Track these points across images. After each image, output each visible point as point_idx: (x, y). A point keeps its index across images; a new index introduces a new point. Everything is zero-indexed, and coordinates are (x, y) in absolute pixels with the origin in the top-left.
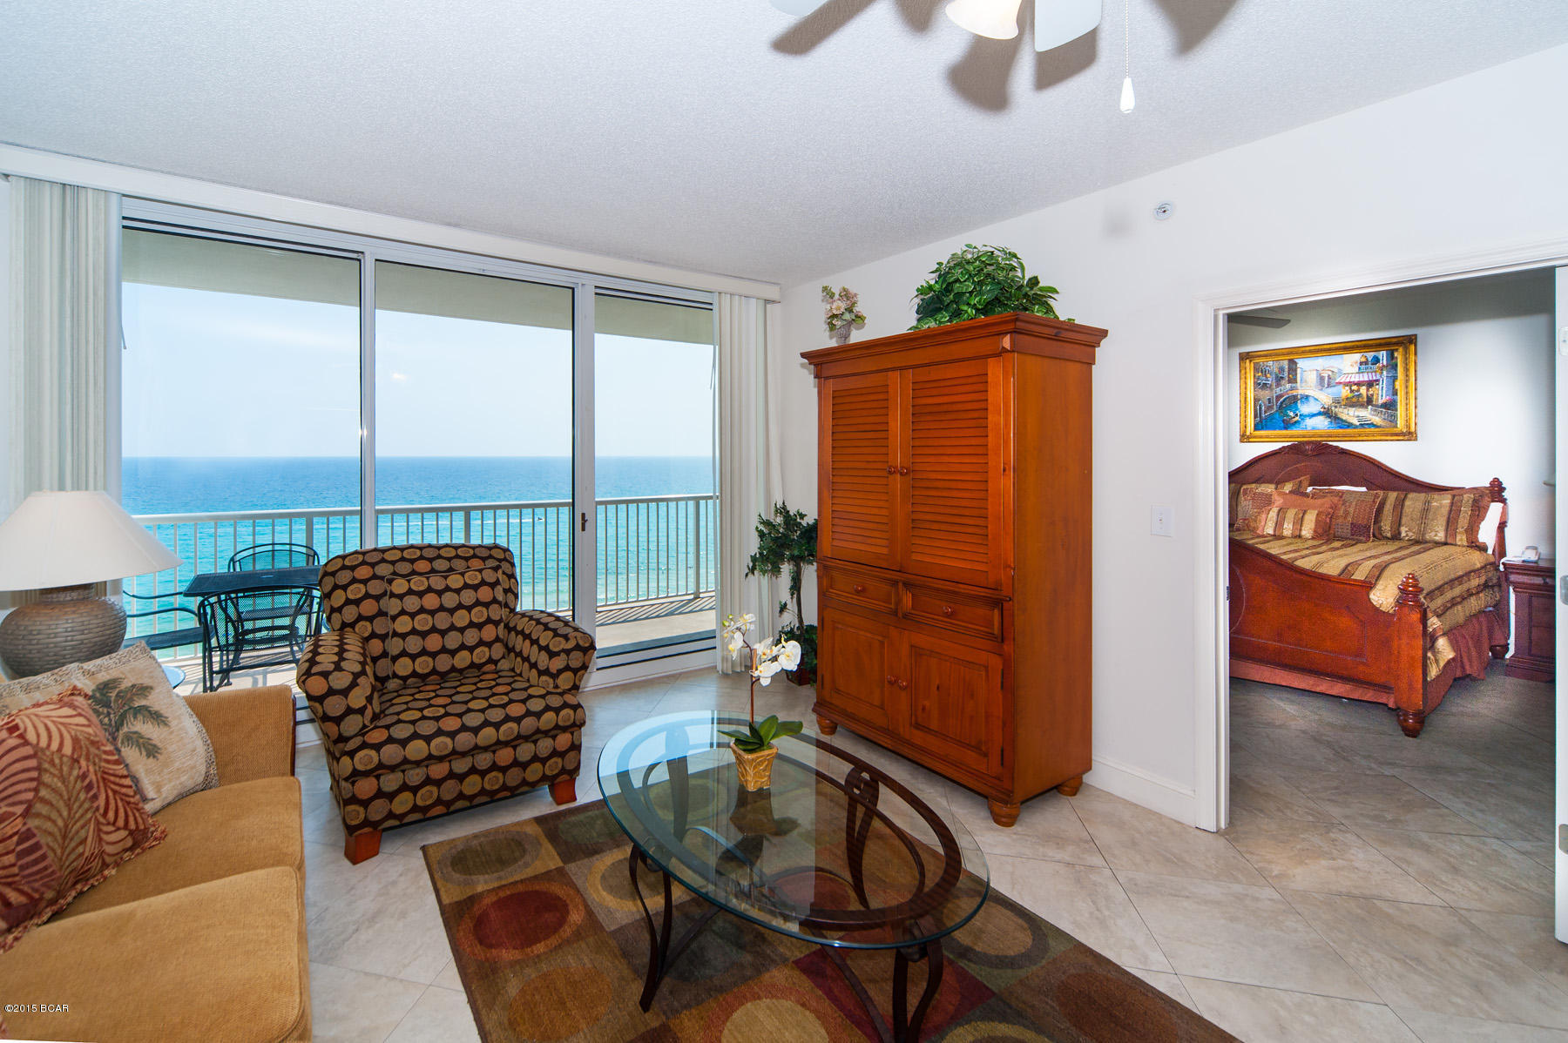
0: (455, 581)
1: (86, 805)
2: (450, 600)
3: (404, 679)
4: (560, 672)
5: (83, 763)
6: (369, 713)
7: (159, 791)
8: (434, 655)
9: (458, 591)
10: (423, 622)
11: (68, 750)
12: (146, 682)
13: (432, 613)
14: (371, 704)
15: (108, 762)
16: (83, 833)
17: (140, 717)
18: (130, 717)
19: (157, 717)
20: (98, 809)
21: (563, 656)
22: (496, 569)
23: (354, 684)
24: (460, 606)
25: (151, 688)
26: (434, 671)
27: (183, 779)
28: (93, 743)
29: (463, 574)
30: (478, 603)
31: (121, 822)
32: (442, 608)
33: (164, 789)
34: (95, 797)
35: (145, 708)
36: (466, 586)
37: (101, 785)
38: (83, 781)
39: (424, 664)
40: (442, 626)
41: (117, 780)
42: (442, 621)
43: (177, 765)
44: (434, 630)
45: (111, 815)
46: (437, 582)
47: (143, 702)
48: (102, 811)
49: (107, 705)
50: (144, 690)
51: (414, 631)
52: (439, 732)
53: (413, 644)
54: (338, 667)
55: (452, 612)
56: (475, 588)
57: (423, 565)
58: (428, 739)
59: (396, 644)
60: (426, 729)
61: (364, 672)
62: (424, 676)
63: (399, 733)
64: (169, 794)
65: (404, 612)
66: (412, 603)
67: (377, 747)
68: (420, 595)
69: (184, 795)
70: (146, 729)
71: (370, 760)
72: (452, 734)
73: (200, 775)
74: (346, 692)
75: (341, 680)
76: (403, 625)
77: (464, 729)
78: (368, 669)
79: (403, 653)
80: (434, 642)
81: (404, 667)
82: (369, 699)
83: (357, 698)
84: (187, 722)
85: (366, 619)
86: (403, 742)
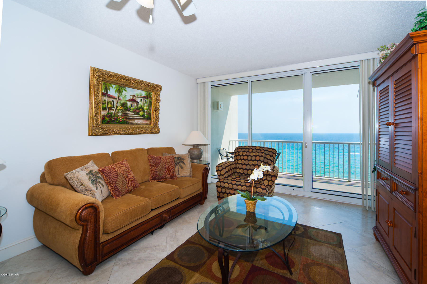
0: (252, 154)
1: (164, 169)
2: (249, 158)
3: (238, 173)
4: (264, 180)
5: (166, 164)
6: (224, 176)
7: (181, 174)
8: (244, 169)
9: (252, 157)
10: (243, 162)
11: (165, 162)
12: (185, 158)
13: (245, 160)
14: (225, 175)
15: (170, 165)
16: (163, 172)
17: (182, 163)
18: (181, 162)
19: (184, 164)
20: (166, 170)
21: (265, 176)
22: (262, 153)
23: (222, 170)
24: (251, 160)
25: (185, 159)
26: (244, 173)
27: (185, 174)
28: (169, 162)
29: (254, 153)
30: (255, 160)
31: (169, 174)
32: (247, 160)
33: (182, 174)
34: (166, 169)
35: (183, 162)
37: (167, 168)
38: (165, 166)
39: (242, 171)
40: (247, 164)
41: (170, 168)
42: (247, 162)
43: (184, 171)
44: (245, 164)
45: (167, 172)
46: (248, 154)
47: (183, 161)
48: (166, 171)
49: (178, 160)
50: (184, 159)
51: (241, 164)
52: (231, 183)
53: (240, 166)
54: (221, 166)
55: (249, 161)
56: (256, 156)
57: (251, 150)
58: (228, 184)
59: (238, 166)
60: (229, 182)
61: (225, 168)
62: (242, 174)
63: (225, 181)
64: (182, 175)
65: (240, 159)
66: (242, 157)
67: (220, 182)
68: (244, 156)
69: (185, 176)
70: (182, 165)
71: (219, 184)
72: (233, 185)
73: (188, 174)
74: (221, 171)
75: (220, 168)
76: (240, 162)
77: (235, 184)
78: (227, 168)
79: (238, 168)
80: (244, 167)
81: (238, 171)
82: (225, 173)
83: (222, 173)
84: (188, 166)
85: (238, 160)
86: (224, 183)
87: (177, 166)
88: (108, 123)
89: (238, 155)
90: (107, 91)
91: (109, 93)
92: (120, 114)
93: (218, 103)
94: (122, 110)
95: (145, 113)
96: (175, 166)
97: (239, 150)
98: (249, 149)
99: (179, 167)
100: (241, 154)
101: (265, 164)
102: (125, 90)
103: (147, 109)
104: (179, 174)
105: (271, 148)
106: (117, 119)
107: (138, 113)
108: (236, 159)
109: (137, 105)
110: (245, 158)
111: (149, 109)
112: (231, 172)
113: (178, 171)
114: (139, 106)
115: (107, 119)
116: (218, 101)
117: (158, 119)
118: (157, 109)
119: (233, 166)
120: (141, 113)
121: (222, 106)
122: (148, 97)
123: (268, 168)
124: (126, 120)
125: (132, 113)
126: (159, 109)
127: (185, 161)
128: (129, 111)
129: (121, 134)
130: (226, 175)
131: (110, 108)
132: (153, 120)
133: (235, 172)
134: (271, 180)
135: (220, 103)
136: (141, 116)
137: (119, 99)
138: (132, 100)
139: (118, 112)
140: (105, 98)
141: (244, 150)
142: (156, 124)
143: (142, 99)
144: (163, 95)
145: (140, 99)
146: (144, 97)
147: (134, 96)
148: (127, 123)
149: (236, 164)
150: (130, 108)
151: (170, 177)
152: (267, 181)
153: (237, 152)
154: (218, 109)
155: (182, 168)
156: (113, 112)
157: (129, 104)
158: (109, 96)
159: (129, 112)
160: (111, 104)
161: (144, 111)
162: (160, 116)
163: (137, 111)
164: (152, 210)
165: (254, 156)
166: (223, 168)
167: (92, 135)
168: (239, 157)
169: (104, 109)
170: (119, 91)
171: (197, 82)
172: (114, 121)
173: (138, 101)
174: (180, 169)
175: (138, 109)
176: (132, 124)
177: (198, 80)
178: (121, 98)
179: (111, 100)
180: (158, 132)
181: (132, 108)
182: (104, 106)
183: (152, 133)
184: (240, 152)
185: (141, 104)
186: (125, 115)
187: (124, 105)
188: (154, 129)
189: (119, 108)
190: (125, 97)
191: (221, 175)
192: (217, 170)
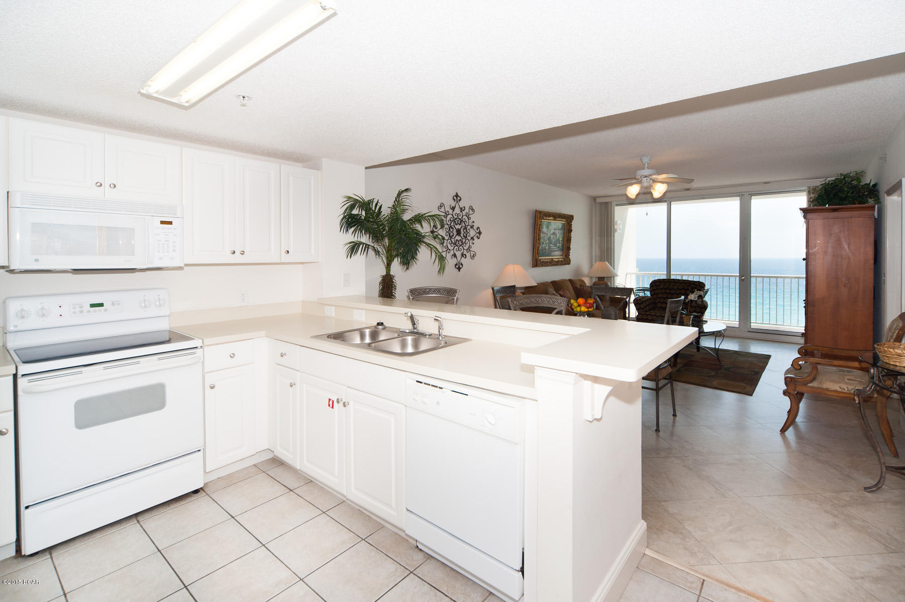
6: (645, 310)
9: (675, 290)
10: (665, 296)
13: (667, 294)
22: (688, 286)
24: (675, 293)
30: (680, 293)
32: (670, 293)
42: (670, 296)
44: (667, 298)
46: (670, 287)
51: (662, 297)
52: (655, 315)
53: (661, 301)
54: (640, 299)
55: (672, 294)
56: (680, 289)
57: (672, 283)
58: (652, 316)
59: (658, 300)
60: (653, 314)
61: (644, 302)
63: (647, 313)
65: (661, 293)
66: (663, 291)
68: (666, 288)
74: (640, 304)
75: (640, 302)
76: (660, 295)
78: (647, 302)
79: (659, 302)
81: (659, 305)
82: (645, 307)
83: (642, 306)
86: (647, 315)
88: (541, 256)
89: (657, 289)
90: (542, 228)
91: (543, 230)
92: (547, 248)
98: (670, 282)
100: (661, 288)
102: (551, 225)
103: (561, 241)
105: (699, 282)
106: (545, 253)
107: (556, 245)
108: (655, 294)
109: (556, 237)
110: (668, 291)
111: (564, 240)
115: (540, 252)
117: (570, 250)
118: (569, 240)
119: (651, 301)
120: (558, 245)
121: (620, 227)
122: (564, 228)
124: (549, 253)
126: (571, 240)
129: (548, 266)
130: (647, 308)
131: (543, 243)
132: (566, 251)
133: (656, 307)
136: (558, 248)
137: (547, 234)
138: (554, 233)
139: (546, 246)
140: (541, 234)
141: (662, 283)
142: (568, 255)
143: (559, 231)
146: (560, 229)
147: (555, 229)
148: (551, 255)
149: (653, 299)
156: (544, 245)
157: (552, 236)
158: (543, 232)
159: (552, 245)
160: (543, 239)
161: (560, 243)
162: (571, 247)
163: (556, 243)
165: (678, 289)
166: (642, 302)
167: (536, 266)
168: (656, 292)
169: (540, 244)
170: (548, 227)
171: (597, 202)
173: (557, 234)
175: (556, 241)
176: (553, 256)
177: (597, 199)
178: (548, 233)
179: (544, 235)
180: (569, 263)
181: (553, 241)
182: (541, 241)
183: (566, 264)
184: (658, 286)
185: (558, 236)
186: (549, 247)
187: (549, 239)
188: (566, 261)
189: (547, 242)
190: (550, 232)
191: (640, 308)
192: (636, 303)
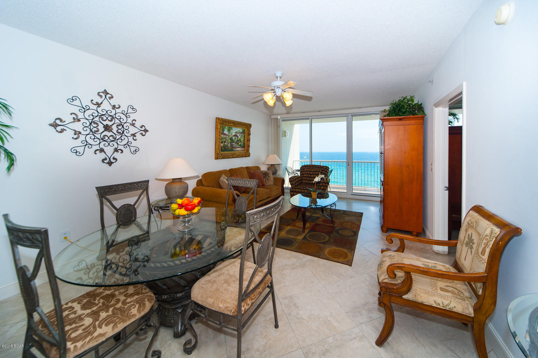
0: (313, 170)
2: (311, 173)
3: (304, 183)
4: (321, 186)
5: (259, 177)
6: (295, 185)
9: (313, 172)
10: (307, 176)
11: (258, 175)
12: (269, 173)
13: (308, 174)
19: (269, 177)
21: (322, 183)
22: (320, 169)
23: (294, 181)
24: (313, 174)
26: (308, 183)
28: (261, 176)
30: (315, 174)
31: (261, 183)
34: (259, 180)
36: (314, 171)
39: (306, 182)
40: (309, 176)
41: (262, 179)
42: (310, 176)
44: (308, 177)
46: (310, 170)
49: (264, 174)
50: (269, 174)
52: (300, 189)
53: (305, 178)
54: (293, 178)
55: (311, 175)
56: (315, 172)
57: (312, 168)
58: (298, 189)
60: (299, 188)
61: (296, 180)
62: (306, 183)
63: (296, 187)
64: (268, 184)
65: (305, 174)
66: (306, 172)
67: (293, 188)
68: (308, 171)
69: (270, 185)
70: (268, 178)
71: (292, 190)
72: (301, 189)
73: (272, 184)
74: (292, 181)
75: (292, 180)
76: (305, 175)
77: (303, 189)
78: (297, 180)
79: (304, 179)
80: (308, 179)
81: (304, 181)
82: (295, 183)
83: (294, 182)
84: (272, 178)
85: (303, 174)
86: (296, 189)
87: (265, 179)
88: (223, 151)
89: (303, 171)
90: (223, 131)
91: (224, 132)
92: (229, 145)
93: (285, 132)
94: (230, 142)
95: (242, 143)
96: (264, 178)
97: (304, 168)
98: (311, 167)
99: (266, 179)
100: (305, 170)
101: (322, 173)
102: (232, 130)
103: (243, 141)
104: (266, 183)
105: (326, 166)
106: (228, 148)
107: (238, 144)
109: (238, 138)
110: (309, 172)
111: (244, 140)
112: (299, 182)
113: (266, 182)
114: (239, 139)
115: (223, 148)
116: (285, 130)
117: (249, 147)
118: (249, 140)
119: (300, 179)
120: (240, 143)
121: (288, 134)
122: (243, 132)
123: (323, 176)
124: (232, 149)
125: (235, 144)
126: (250, 140)
127: (269, 175)
128: (234, 142)
129: (230, 158)
130: (296, 184)
131: (225, 142)
132: (246, 148)
133: (302, 183)
134: (325, 186)
135: (287, 131)
136: (239, 146)
137: (229, 136)
138: (235, 135)
139: (229, 144)
140: (222, 136)
141: (307, 168)
142: (248, 150)
143: (240, 134)
144: (252, 130)
145: (239, 134)
146: (241, 133)
147: (236, 132)
148: (233, 151)
149: (302, 177)
150: (234, 141)
151: (262, 185)
152: (323, 187)
153: (303, 169)
154: (285, 136)
155: (268, 180)
156: (226, 144)
157: (234, 138)
158: (225, 134)
159: (234, 144)
160: (225, 139)
161: (241, 142)
162: (250, 145)
163: (238, 142)
164: (259, 201)
166: (294, 180)
167: (217, 159)
168: (304, 173)
169: (222, 142)
170: (229, 131)
171: (272, 118)
172: (226, 150)
173: (238, 136)
174: (267, 181)
175: (238, 141)
176: (235, 151)
177: (272, 116)
178: (230, 134)
179: (225, 136)
180: (249, 156)
181: (235, 141)
182: (222, 140)
183: (246, 156)
184: (305, 169)
185: (239, 137)
186: (232, 145)
187: (231, 139)
188: (247, 154)
189: (229, 141)
190: (232, 134)
191: (293, 184)
192: (290, 181)
